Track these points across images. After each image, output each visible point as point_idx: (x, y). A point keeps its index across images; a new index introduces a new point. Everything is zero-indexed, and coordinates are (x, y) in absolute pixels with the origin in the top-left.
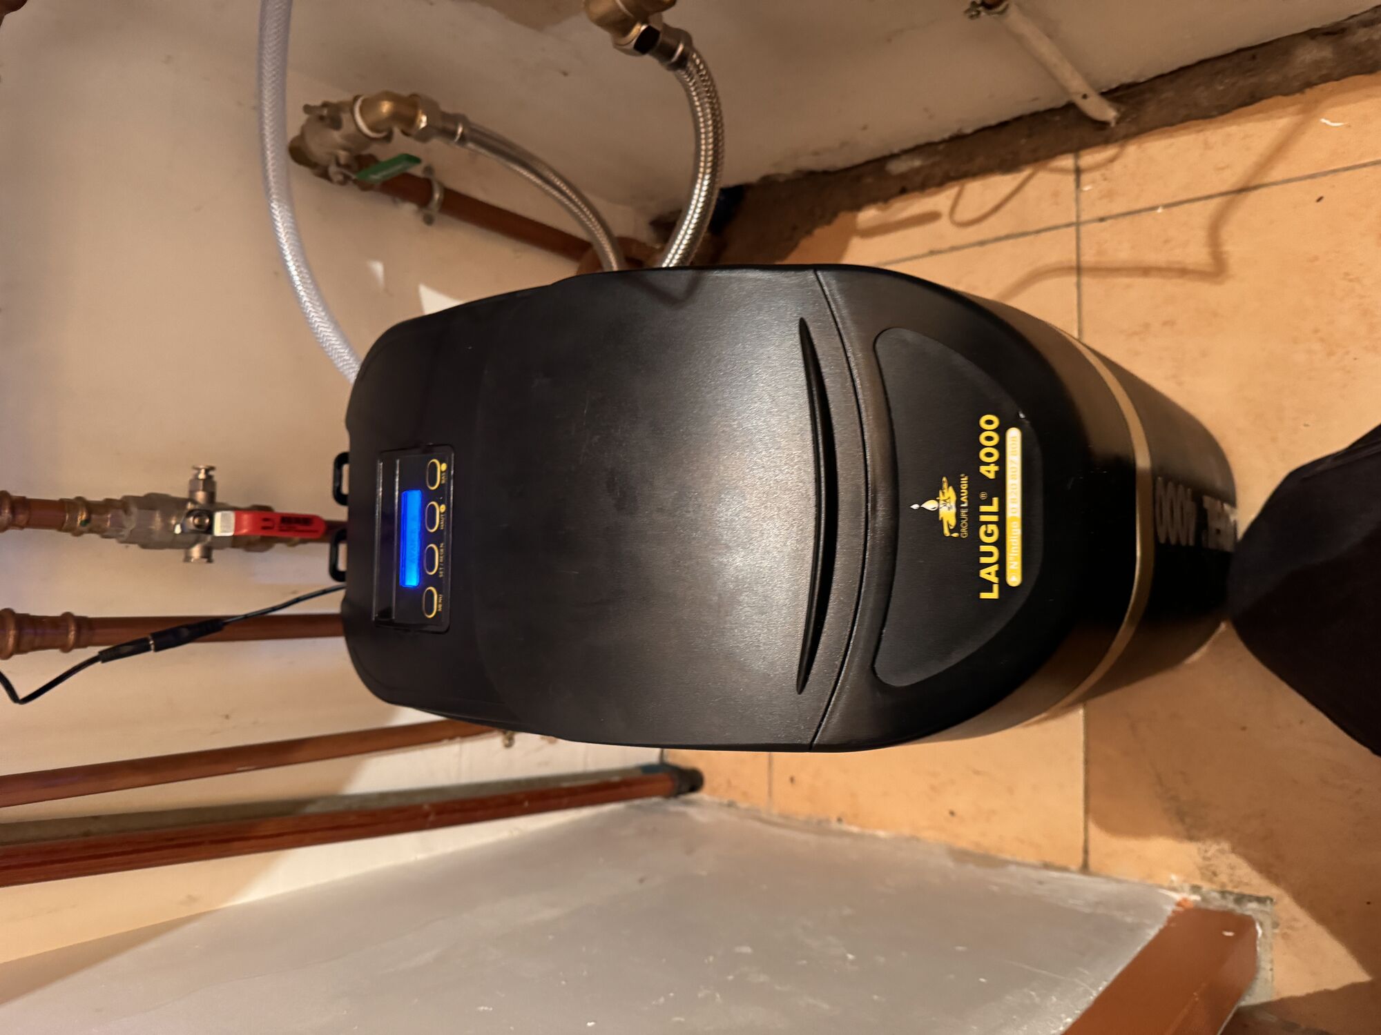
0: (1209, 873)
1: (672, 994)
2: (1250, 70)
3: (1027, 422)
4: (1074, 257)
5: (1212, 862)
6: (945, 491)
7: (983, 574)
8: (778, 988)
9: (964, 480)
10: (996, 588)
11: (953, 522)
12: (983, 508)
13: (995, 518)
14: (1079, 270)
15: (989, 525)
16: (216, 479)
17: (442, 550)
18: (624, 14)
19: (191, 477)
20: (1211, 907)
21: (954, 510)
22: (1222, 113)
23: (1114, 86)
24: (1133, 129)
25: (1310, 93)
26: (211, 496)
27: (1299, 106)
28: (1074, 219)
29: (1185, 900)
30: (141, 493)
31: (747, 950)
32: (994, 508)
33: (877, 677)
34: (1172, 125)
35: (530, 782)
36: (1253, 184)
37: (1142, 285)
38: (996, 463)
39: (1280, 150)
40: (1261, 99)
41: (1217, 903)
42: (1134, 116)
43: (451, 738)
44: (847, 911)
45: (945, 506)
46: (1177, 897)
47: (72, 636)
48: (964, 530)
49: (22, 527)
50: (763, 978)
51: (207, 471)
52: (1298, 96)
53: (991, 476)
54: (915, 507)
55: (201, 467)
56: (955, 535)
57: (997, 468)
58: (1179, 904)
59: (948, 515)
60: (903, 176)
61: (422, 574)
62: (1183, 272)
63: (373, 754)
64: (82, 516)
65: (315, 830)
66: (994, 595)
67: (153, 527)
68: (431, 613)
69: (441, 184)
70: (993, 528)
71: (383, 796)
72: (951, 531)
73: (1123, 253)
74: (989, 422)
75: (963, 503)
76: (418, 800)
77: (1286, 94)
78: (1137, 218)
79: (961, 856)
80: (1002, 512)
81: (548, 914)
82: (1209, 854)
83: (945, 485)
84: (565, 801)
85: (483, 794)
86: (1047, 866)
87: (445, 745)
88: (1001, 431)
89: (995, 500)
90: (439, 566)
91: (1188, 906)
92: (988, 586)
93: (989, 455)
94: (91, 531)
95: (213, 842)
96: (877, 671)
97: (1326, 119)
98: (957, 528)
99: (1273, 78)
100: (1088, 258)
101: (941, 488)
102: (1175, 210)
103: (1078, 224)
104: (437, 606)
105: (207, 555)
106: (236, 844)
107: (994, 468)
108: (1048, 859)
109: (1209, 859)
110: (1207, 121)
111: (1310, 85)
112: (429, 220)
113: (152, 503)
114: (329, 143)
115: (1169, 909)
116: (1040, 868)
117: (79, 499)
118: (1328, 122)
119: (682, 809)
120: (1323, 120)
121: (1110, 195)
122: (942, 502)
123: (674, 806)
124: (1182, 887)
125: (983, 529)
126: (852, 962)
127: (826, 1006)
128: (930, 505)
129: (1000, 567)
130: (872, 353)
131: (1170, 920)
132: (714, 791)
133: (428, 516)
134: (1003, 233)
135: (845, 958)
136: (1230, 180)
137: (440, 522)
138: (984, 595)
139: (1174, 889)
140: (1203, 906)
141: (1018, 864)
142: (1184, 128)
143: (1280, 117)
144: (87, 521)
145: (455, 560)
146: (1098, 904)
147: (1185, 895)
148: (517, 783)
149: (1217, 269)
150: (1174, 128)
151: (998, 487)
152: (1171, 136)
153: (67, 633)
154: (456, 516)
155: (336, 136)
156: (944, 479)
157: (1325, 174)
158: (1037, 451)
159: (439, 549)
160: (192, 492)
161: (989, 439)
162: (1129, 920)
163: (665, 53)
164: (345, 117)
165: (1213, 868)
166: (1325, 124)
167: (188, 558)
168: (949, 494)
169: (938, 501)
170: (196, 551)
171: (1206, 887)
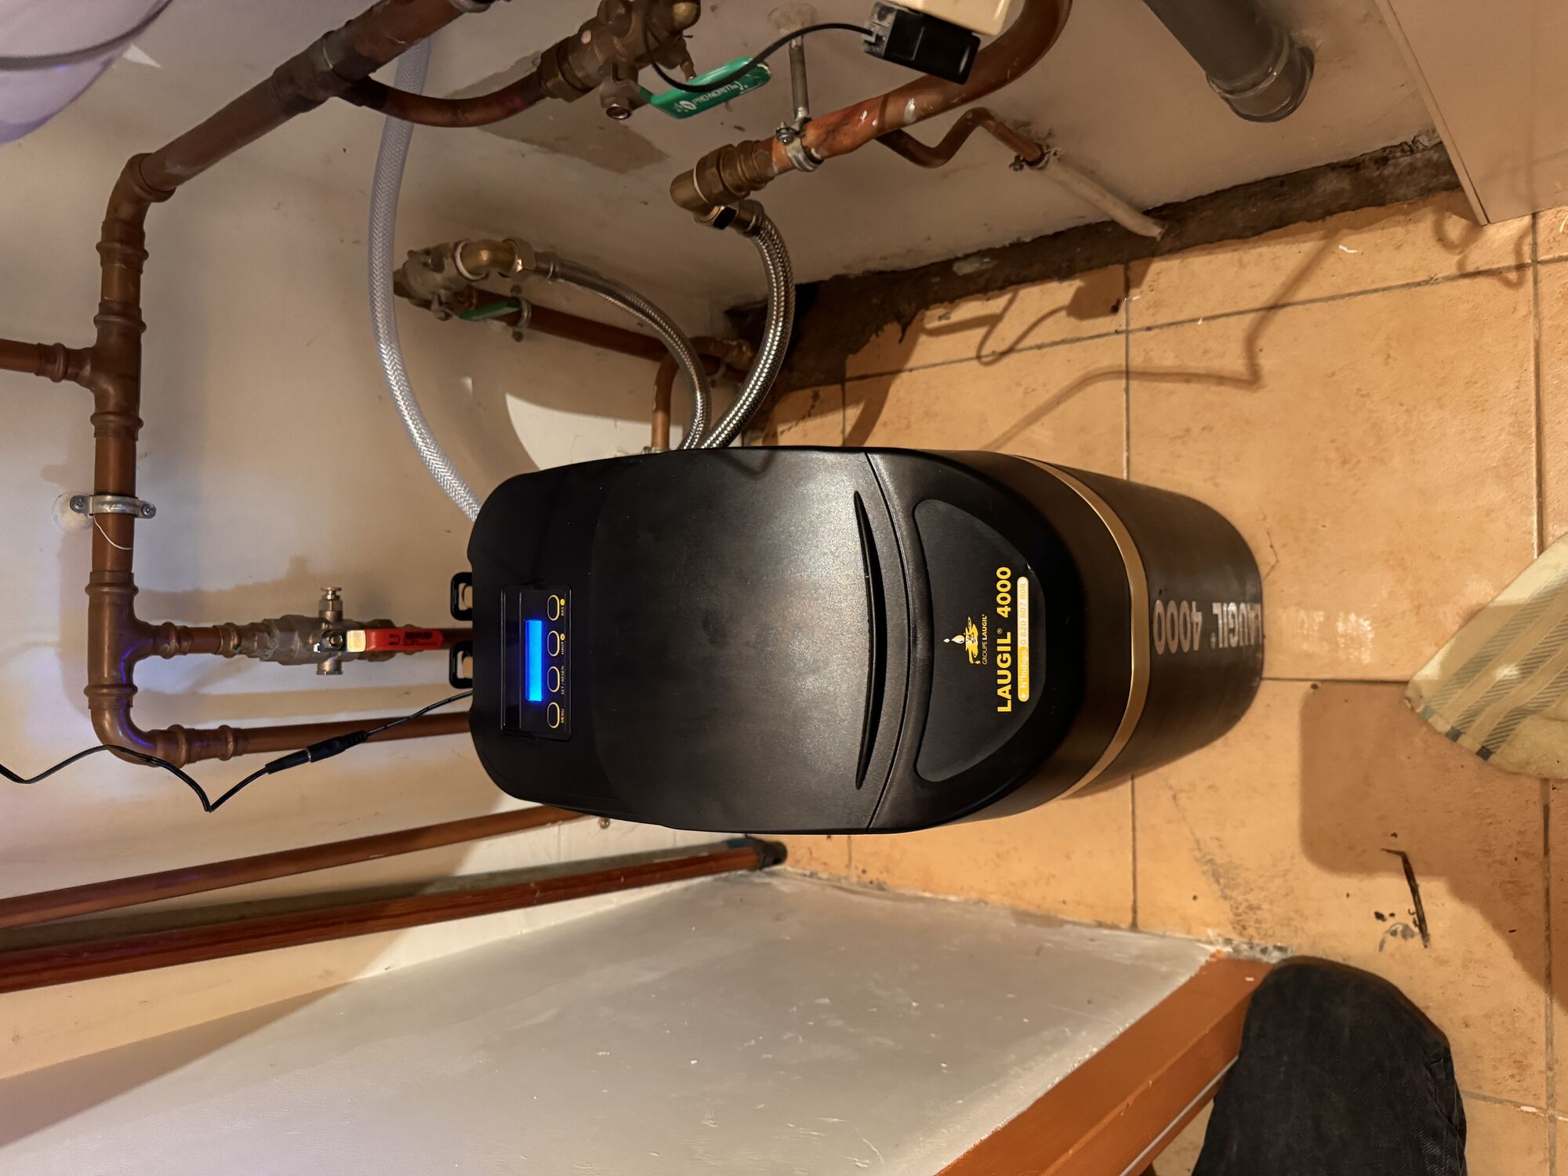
0: (1239, 928)
1: (761, 1038)
2: (1279, 196)
3: (1033, 572)
4: (1124, 364)
5: (1241, 918)
6: (970, 628)
7: (1000, 692)
8: (851, 1030)
9: (985, 619)
10: (1009, 703)
11: (976, 652)
12: (999, 641)
13: (1008, 649)
14: (1128, 374)
15: (1004, 654)
16: (342, 598)
17: (563, 672)
18: (705, 202)
19: (319, 598)
20: (1241, 957)
21: (976, 643)
22: (1254, 235)
23: (1159, 205)
24: (1178, 244)
25: (1332, 221)
26: (339, 615)
27: (1322, 233)
28: (1124, 327)
29: (1219, 952)
30: (278, 616)
31: (826, 1001)
32: (1008, 641)
33: (919, 776)
34: (1211, 243)
35: (623, 859)
36: (1281, 303)
37: (1184, 392)
38: (1008, 605)
39: (1302, 275)
40: (1287, 224)
41: (1246, 952)
42: (1178, 232)
43: (554, 822)
44: (915, 967)
45: (970, 640)
46: (1212, 949)
47: (231, 746)
48: (984, 658)
49: (185, 653)
50: (839, 1023)
51: (334, 593)
52: (1320, 222)
53: (1006, 615)
54: (947, 641)
55: (329, 588)
56: (978, 662)
57: (1009, 609)
58: (1213, 956)
59: (972, 647)
60: (968, 278)
61: (545, 691)
62: (1220, 379)
63: (484, 839)
64: (234, 642)
65: (435, 909)
66: (1008, 709)
67: (293, 647)
68: (555, 725)
69: (528, 302)
70: (1007, 656)
71: (492, 876)
72: (975, 660)
73: (1167, 360)
74: (1004, 573)
75: (984, 637)
76: (524, 879)
77: (1309, 221)
78: (1181, 328)
79: (1023, 917)
80: (1014, 644)
81: (650, 977)
82: (1240, 911)
83: (970, 624)
84: (658, 875)
85: (582, 871)
86: (1100, 925)
87: (549, 827)
88: (1013, 580)
89: (1009, 634)
90: (561, 685)
91: (1221, 956)
92: (1004, 702)
93: (1004, 599)
94: (241, 653)
95: (349, 922)
96: (919, 770)
97: (1344, 246)
98: (979, 657)
99: (1299, 205)
100: (1137, 362)
101: (967, 626)
102: (1214, 322)
103: (1127, 332)
104: (560, 717)
105: (337, 669)
106: (370, 923)
107: (1007, 609)
108: (1101, 919)
109: (1240, 915)
110: (1241, 241)
111: (1331, 213)
112: (518, 337)
113: (289, 624)
114: (434, 282)
115: (1203, 960)
116: (1094, 926)
117: (229, 625)
118: (1345, 249)
119: (767, 880)
120: (1341, 247)
121: (1156, 305)
122: (967, 637)
123: (759, 878)
124: (1217, 941)
125: (999, 657)
126: (916, 1009)
127: (890, 1043)
128: (958, 639)
129: (1012, 687)
130: (911, 519)
131: (1203, 969)
132: (797, 862)
133: (549, 644)
134: (1058, 338)
135: (910, 1005)
136: (1263, 296)
137: (560, 648)
138: (1001, 709)
139: (1211, 943)
140: (1235, 956)
141: (1074, 923)
142: (1220, 247)
143: (1305, 242)
144: (239, 645)
145: (572, 679)
146: (1138, 957)
147: (1219, 947)
148: (613, 860)
149: (1252, 379)
150: (1213, 245)
151: (1011, 623)
152: (1210, 253)
153: (227, 743)
154: (572, 643)
155: (438, 277)
156: (969, 619)
157: (1342, 297)
158: (1041, 595)
159: (560, 670)
160: (322, 612)
161: (1004, 586)
162: (1164, 969)
163: (742, 225)
164: (447, 262)
165: (1242, 923)
166: (1342, 250)
167: (320, 671)
168: (973, 630)
169: (965, 636)
170: (327, 665)
171: (1237, 940)
